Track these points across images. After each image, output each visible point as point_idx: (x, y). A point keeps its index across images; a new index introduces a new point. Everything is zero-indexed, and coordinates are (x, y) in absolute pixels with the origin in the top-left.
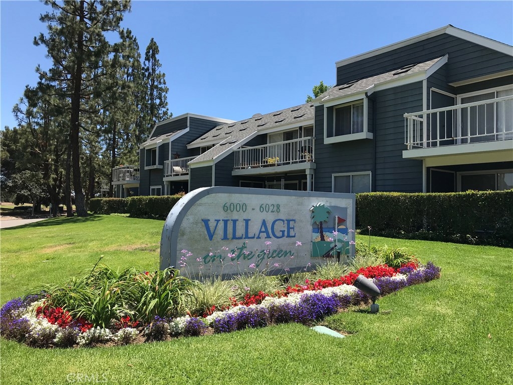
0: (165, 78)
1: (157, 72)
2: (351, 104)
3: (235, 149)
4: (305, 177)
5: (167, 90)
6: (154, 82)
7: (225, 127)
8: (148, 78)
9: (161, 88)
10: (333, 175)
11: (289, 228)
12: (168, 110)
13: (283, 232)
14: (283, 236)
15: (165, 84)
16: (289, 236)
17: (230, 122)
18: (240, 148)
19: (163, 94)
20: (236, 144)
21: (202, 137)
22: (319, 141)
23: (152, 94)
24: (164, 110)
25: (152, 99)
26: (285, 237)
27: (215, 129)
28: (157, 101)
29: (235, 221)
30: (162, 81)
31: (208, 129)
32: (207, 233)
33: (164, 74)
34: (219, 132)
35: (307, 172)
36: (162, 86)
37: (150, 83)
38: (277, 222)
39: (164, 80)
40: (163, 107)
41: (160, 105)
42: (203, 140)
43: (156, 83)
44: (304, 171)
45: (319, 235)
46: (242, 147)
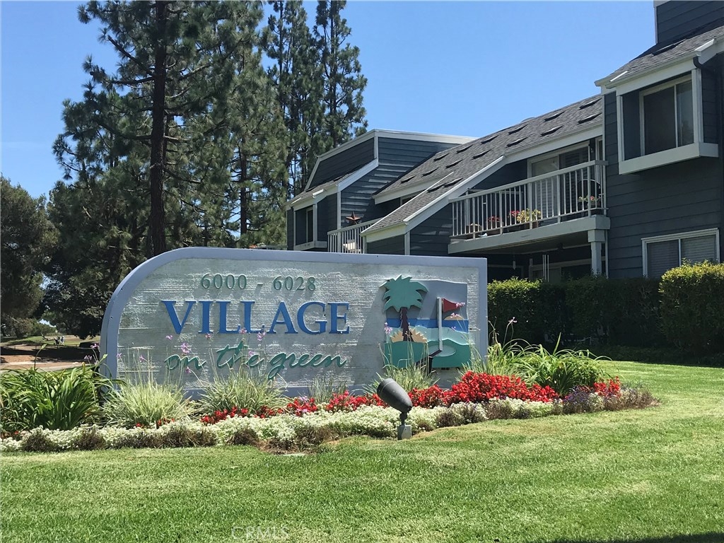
0: (359, 59)
1: (342, 47)
2: (673, 84)
3: (455, 197)
4: (587, 252)
5: (362, 84)
6: (336, 68)
7: (452, 151)
8: (324, 62)
9: (351, 80)
10: (645, 241)
11: (334, 320)
12: (366, 125)
13: (323, 324)
14: (323, 330)
15: (358, 70)
16: (334, 331)
17: (464, 140)
18: (464, 194)
19: (355, 93)
20: (457, 186)
21: (404, 178)
22: (612, 167)
23: (332, 96)
24: (360, 125)
25: (333, 106)
26: (326, 334)
27: (434, 158)
28: (344, 109)
29: (224, 306)
30: (352, 65)
31: (420, 160)
32: (171, 322)
33: (356, 49)
34: (438, 164)
35: (591, 238)
36: (354, 75)
37: (329, 71)
38: (309, 307)
39: (357, 63)
40: (358, 121)
41: (349, 115)
42: (405, 184)
43: (340, 71)
44: (584, 235)
45: (400, 331)
46: (470, 193)
